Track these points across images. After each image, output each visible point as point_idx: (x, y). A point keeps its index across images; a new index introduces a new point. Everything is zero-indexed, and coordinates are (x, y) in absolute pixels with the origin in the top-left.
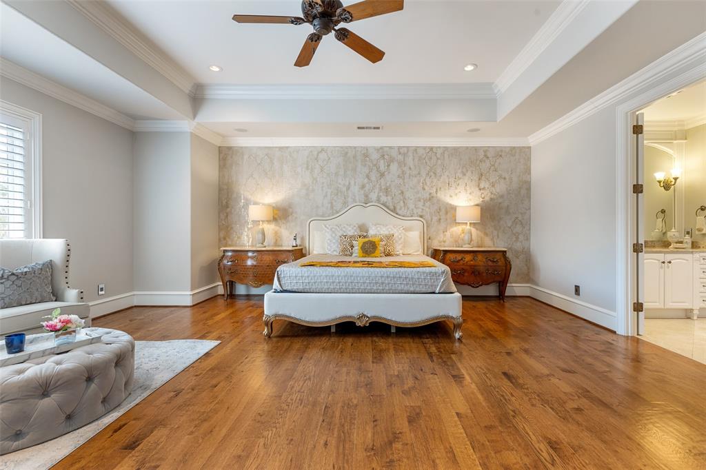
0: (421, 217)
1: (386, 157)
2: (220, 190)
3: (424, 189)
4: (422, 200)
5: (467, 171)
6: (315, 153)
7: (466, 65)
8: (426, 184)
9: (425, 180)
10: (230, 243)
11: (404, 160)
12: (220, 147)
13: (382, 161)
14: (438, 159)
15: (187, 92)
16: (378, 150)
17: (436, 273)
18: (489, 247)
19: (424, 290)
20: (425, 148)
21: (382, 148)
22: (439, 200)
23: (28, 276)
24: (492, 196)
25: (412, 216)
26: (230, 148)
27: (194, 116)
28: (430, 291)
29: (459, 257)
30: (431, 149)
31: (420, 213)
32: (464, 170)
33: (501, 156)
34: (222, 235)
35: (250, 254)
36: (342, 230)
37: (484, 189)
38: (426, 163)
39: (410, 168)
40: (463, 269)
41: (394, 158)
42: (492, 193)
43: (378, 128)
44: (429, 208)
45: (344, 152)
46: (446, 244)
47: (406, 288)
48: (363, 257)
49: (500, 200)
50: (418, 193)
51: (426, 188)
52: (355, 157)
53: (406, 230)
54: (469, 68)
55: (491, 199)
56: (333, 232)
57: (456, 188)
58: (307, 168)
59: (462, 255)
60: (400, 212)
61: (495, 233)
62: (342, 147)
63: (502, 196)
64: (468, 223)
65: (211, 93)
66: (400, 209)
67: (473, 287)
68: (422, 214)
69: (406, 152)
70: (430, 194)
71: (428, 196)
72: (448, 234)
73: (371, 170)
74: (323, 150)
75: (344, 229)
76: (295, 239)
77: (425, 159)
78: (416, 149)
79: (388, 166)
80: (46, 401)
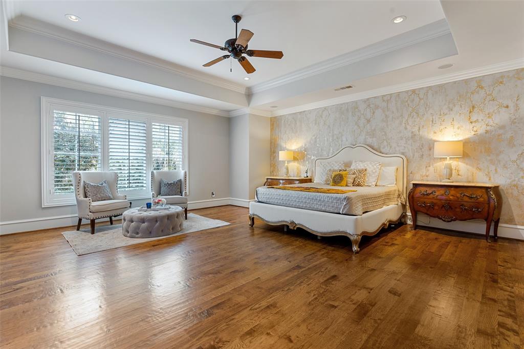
0: (403, 154)
1: (371, 106)
2: (271, 143)
3: (406, 128)
4: (404, 139)
5: (454, 105)
6: (321, 112)
7: (395, 18)
8: (408, 124)
9: (407, 120)
10: (275, 174)
11: (387, 106)
12: (271, 118)
13: (368, 110)
14: (420, 99)
15: (244, 93)
16: (365, 102)
17: (340, 198)
18: (484, 183)
19: (332, 210)
20: (407, 92)
21: (368, 99)
22: (421, 138)
23: (172, 185)
24: (488, 128)
25: (394, 154)
26: (275, 117)
27: (249, 105)
28: (336, 211)
29: (429, 190)
30: (414, 91)
31: (402, 151)
32: (451, 106)
33: (501, 83)
34: (272, 170)
35: (281, 181)
36: (331, 166)
37: (477, 121)
38: (408, 105)
39: (393, 112)
40: (432, 202)
41: (378, 106)
42: (487, 125)
43: (350, 87)
44: (412, 146)
45: (339, 108)
46: (429, 178)
47: (320, 208)
48: (332, 185)
49: (501, 132)
50: (400, 132)
51: (408, 127)
52: (347, 110)
53: (382, 165)
54: (399, 20)
55: (487, 132)
56: (325, 168)
57: (441, 124)
58: (316, 124)
59: (434, 189)
60: (383, 150)
61: (493, 168)
62: (337, 105)
63: (503, 127)
64: (448, 158)
65: (255, 90)
66: (384, 148)
67: (444, 221)
68: (404, 151)
69: (389, 98)
70: (412, 132)
71: (410, 135)
72: (431, 169)
73: (359, 118)
74: (325, 109)
75: (332, 165)
76: (307, 172)
77: (407, 101)
78: (398, 94)
79: (374, 113)
80: (144, 224)
